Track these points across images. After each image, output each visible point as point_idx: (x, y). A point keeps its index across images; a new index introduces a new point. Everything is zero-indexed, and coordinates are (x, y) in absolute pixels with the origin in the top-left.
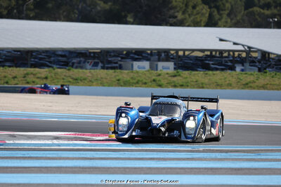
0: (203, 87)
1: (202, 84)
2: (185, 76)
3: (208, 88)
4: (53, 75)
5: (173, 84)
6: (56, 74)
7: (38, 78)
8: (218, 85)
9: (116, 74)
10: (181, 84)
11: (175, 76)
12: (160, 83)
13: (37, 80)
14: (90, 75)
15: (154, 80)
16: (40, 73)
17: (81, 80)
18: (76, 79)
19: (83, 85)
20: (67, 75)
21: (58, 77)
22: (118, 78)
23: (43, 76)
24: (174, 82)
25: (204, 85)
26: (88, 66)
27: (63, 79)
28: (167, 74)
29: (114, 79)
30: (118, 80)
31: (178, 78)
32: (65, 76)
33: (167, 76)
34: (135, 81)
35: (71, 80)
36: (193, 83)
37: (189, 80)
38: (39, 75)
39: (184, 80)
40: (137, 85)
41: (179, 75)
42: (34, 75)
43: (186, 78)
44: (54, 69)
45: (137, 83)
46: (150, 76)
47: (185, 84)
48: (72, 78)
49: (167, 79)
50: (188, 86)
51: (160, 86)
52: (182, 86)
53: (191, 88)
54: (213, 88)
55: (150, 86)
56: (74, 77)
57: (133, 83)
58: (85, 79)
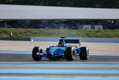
0: (110, 37)
1: (110, 35)
2: (102, 32)
3: (112, 38)
4: (39, 32)
5: (96, 36)
6: (41, 31)
7: (32, 33)
8: (118, 36)
9: (70, 31)
10: (100, 35)
11: (98, 32)
12: (90, 35)
13: (31, 35)
14: (57, 32)
15: (87, 34)
16: (33, 31)
17: (52, 34)
18: (50, 34)
19: (53, 37)
20: (46, 32)
21: (42, 33)
22: (70, 33)
23: (34, 32)
24: (96, 35)
25: (111, 36)
26: (61, 27)
27: (44, 34)
28: (94, 31)
29: (68, 34)
30: (70, 34)
31: (99, 33)
32: (45, 32)
33: (94, 32)
34: (78, 35)
35: (47, 34)
36: (105, 35)
37: (104, 34)
38: (32, 32)
39: (102, 34)
40: (79, 36)
41: (100, 32)
42: (30, 32)
43: (103, 33)
44: (40, 29)
45: (79, 35)
46: (85, 32)
47: (102, 36)
48: (48, 33)
49: (93, 33)
50: (103, 37)
51: (90, 37)
52: (100, 37)
53: (104, 37)
54: (115, 38)
55: (85, 37)
56: (49, 33)
57: (77, 35)
58: (54, 34)
